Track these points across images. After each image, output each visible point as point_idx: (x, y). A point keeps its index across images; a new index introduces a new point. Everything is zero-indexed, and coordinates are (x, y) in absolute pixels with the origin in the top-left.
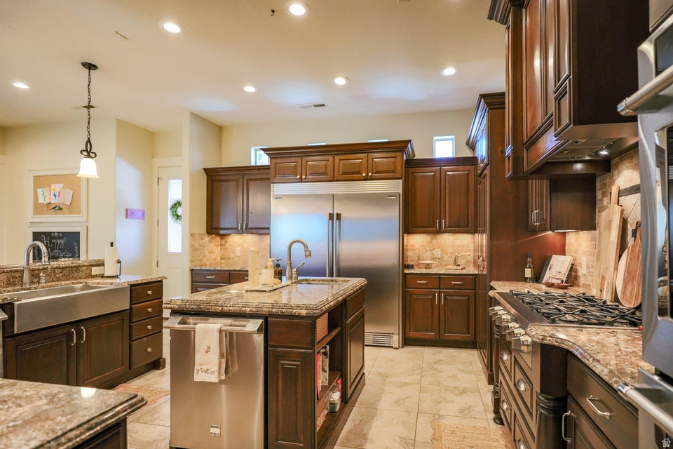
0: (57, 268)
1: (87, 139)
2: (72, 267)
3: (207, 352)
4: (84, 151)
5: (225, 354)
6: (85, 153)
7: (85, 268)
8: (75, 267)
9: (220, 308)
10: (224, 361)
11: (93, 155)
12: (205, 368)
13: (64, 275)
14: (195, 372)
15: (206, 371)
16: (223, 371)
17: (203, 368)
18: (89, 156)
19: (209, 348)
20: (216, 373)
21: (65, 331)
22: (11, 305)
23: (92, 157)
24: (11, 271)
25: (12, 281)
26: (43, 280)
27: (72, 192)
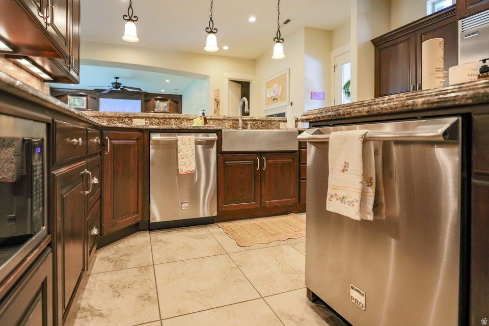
0: (258, 120)
1: (277, 30)
2: (267, 121)
3: (343, 171)
4: (275, 38)
5: (374, 181)
6: (276, 40)
7: (275, 122)
8: (269, 121)
9: (366, 109)
10: (371, 191)
11: (281, 41)
12: (341, 194)
13: (263, 126)
14: (328, 197)
15: (343, 199)
16: (370, 207)
17: (338, 193)
18: (279, 41)
19: (346, 165)
20: (357, 205)
21: (253, 158)
22: (221, 131)
23: (281, 42)
24: (234, 119)
25: (234, 125)
26: (249, 126)
27: (281, 87)
